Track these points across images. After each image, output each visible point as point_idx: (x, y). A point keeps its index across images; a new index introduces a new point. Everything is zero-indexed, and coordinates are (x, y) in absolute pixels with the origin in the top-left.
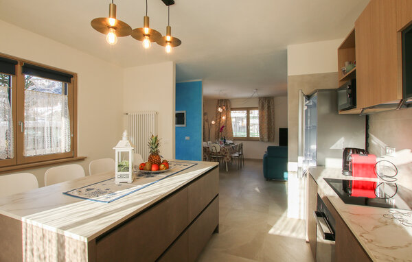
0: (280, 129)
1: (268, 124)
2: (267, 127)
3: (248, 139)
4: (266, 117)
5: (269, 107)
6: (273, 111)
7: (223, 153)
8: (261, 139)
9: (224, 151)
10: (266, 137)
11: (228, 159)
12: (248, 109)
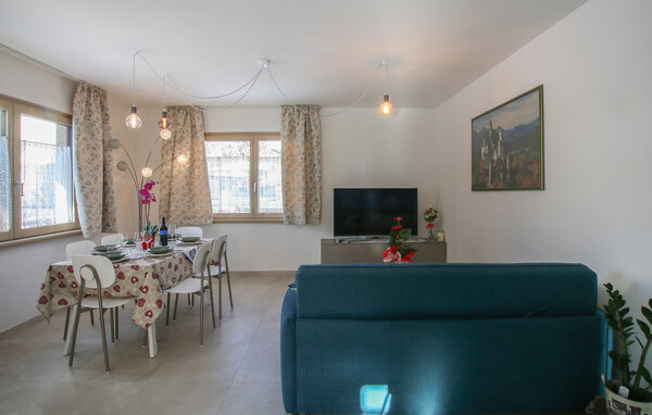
0: (337, 191)
1: (305, 177)
2: (302, 184)
3: (254, 218)
4: (299, 159)
5: (307, 133)
6: (319, 143)
7: (134, 290)
8: (288, 219)
9: (134, 280)
10: (300, 213)
11: (149, 314)
12: (254, 138)
